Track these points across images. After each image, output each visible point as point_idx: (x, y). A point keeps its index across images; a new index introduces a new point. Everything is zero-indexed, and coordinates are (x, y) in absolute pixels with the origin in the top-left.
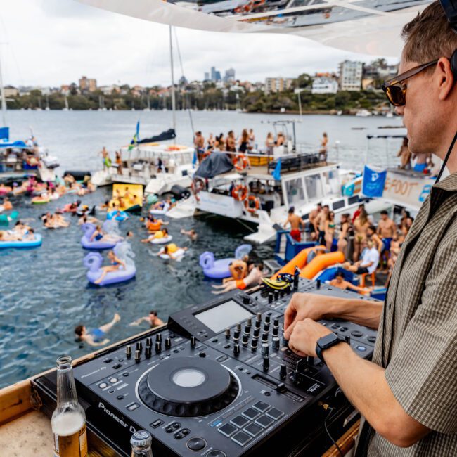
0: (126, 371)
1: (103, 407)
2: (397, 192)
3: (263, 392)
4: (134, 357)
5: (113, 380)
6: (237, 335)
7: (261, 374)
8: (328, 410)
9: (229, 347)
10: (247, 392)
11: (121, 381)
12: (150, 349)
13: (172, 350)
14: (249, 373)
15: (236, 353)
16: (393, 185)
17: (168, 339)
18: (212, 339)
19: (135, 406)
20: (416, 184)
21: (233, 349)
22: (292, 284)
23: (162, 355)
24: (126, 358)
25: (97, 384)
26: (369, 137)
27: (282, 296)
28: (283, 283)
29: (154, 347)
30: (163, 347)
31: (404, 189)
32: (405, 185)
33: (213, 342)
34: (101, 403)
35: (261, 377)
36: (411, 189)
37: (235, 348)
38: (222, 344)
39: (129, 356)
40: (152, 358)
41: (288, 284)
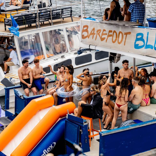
2: (114, 42)
16: (109, 36)
20: (130, 33)
31: (120, 39)
36: (126, 38)
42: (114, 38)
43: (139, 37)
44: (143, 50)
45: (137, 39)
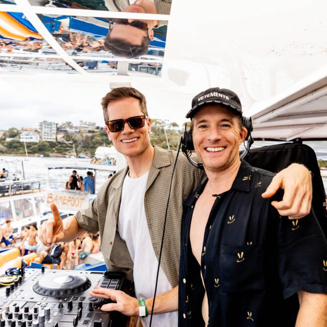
2: (73, 205)
16: (69, 201)
20: (84, 199)
26: (50, 169)
31: (77, 203)
32: (77, 200)
36: (81, 203)
42: (73, 203)
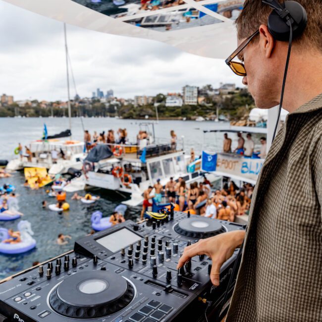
0: (39, 286)
1: (18, 317)
2: (226, 168)
3: (155, 293)
4: (46, 275)
5: (27, 294)
6: (130, 252)
7: (151, 280)
8: (207, 303)
9: (124, 262)
10: (141, 294)
11: (34, 294)
12: (60, 267)
13: (78, 267)
14: (142, 280)
15: (131, 266)
16: (223, 163)
17: (75, 259)
18: (111, 257)
19: (46, 313)
20: (237, 162)
21: (128, 263)
22: (170, 216)
23: (70, 272)
24: (39, 276)
25: (13, 298)
26: (205, 132)
27: (163, 224)
28: (163, 215)
29: (63, 266)
30: (71, 266)
31: (230, 165)
32: (231, 163)
33: (112, 259)
34: (16, 315)
35: (152, 282)
36: (235, 165)
37: (130, 262)
38: (119, 260)
39: (41, 275)
40: (61, 275)
41: (167, 215)
42: (226, 165)
43: (245, 165)
44: (248, 174)
45: (243, 167)
